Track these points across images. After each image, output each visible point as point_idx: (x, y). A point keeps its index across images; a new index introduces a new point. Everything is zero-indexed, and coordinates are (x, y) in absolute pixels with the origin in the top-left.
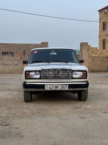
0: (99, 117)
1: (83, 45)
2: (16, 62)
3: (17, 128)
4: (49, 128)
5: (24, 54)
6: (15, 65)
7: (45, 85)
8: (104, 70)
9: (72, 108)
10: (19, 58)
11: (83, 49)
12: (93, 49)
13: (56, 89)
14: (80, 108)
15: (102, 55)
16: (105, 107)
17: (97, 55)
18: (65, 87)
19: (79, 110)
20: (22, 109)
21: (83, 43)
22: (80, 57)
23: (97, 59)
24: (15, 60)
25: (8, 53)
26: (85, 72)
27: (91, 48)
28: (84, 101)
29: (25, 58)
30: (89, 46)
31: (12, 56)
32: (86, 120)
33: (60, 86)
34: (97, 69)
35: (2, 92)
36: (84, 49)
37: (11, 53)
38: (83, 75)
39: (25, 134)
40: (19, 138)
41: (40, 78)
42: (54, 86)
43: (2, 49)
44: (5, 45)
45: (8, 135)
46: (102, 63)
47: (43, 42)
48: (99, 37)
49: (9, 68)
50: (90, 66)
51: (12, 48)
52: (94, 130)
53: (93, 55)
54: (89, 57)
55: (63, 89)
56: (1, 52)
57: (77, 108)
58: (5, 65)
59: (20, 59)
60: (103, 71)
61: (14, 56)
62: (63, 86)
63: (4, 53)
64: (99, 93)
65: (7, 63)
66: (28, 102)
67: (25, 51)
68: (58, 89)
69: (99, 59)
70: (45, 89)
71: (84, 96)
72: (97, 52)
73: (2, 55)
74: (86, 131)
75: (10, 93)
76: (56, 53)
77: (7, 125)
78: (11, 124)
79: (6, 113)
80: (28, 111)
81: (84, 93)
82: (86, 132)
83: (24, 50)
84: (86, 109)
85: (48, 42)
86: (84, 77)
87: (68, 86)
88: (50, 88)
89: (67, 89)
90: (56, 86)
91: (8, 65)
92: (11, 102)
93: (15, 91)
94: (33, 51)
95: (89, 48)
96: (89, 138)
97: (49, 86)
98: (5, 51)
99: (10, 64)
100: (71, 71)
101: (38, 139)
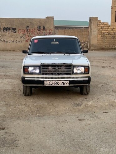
0: (98, 119)
1: (92, 20)
2: (18, 39)
3: (13, 134)
4: (45, 134)
5: (27, 30)
6: (17, 42)
7: (45, 81)
8: (114, 47)
9: (72, 105)
10: (21, 34)
11: (92, 24)
12: (103, 24)
13: (57, 85)
14: (81, 105)
15: (112, 32)
16: (107, 104)
17: (108, 32)
18: (66, 83)
19: (79, 107)
20: (21, 106)
21: (92, 17)
22: (89, 34)
23: (107, 36)
24: (17, 37)
25: (9, 29)
26: (87, 68)
27: (101, 23)
28: (86, 95)
29: (28, 35)
30: (99, 22)
31: (14, 32)
32: (84, 122)
33: (60, 82)
34: (106, 47)
35: (1, 79)
36: (94, 24)
37: (13, 29)
38: (85, 71)
39: (19, 142)
40: (13, 147)
41: (39, 73)
42: (54, 82)
43: (3, 25)
44: (6, 20)
45: (3, 143)
46: (113, 40)
47: (48, 17)
48: (112, 8)
49: (11, 45)
50: (99, 43)
51: (14, 23)
52: (90, 138)
53: (103, 32)
54: (98, 34)
55: (63, 85)
56: (2, 27)
57: (78, 105)
58: (7, 41)
59: (23, 35)
60: (113, 49)
61: (16, 32)
62: (63, 82)
63: (6, 29)
64: (103, 83)
65: (8, 40)
66: (27, 96)
67: (28, 27)
68: (58, 85)
69: (110, 36)
70: (45, 85)
71: (86, 91)
72: (107, 27)
73: (3, 31)
74: (81, 138)
75: (10, 82)
76: (58, 42)
77: (3, 129)
78: (7, 128)
79: (4, 112)
80: (26, 109)
81: (86, 88)
82: (81, 140)
83: (27, 25)
84: (86, 106)
85: (53, 17)
86: (86, 73)
87: (68, 82)
88: (50, 84)
89: (68, 85)
90: (56, 83)
91: (10, 42)
92: (10, 95)
93: (15, 78)
94: (33, 39)
95: (99, 23)
96: (83, 148)
97: (48, 82)
98: (6, 27)
99: (12, 41)
100: (72, 67)
101: (32, 149)
